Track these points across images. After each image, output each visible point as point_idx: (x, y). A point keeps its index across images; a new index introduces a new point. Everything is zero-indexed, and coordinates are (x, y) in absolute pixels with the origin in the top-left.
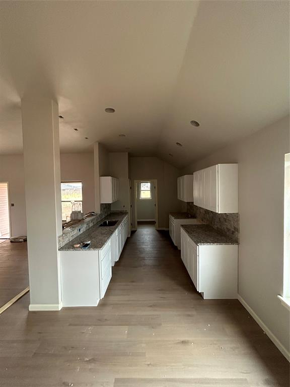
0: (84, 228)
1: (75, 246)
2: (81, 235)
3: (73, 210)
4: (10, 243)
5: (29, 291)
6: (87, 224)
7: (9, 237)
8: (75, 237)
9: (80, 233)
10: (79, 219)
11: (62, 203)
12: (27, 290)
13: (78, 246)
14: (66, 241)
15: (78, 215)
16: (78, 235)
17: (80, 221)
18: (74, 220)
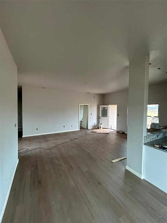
0: (161, 136)
1: (155, 146)
2: (158, 139)
3: (153, 122)
4: (116, 133)
5: (126, 158)
6: (164, 134)
7: (116, 130)
8: (154, 140)
9: (158, 138)
10: (157, 128)
11: (148, 117)
12: (125, 158)
13: (158, 146)
14: (148, 141)
15: (156, 126)
16: (157, 139)
17: (158, 130)
18: (153, 129)
